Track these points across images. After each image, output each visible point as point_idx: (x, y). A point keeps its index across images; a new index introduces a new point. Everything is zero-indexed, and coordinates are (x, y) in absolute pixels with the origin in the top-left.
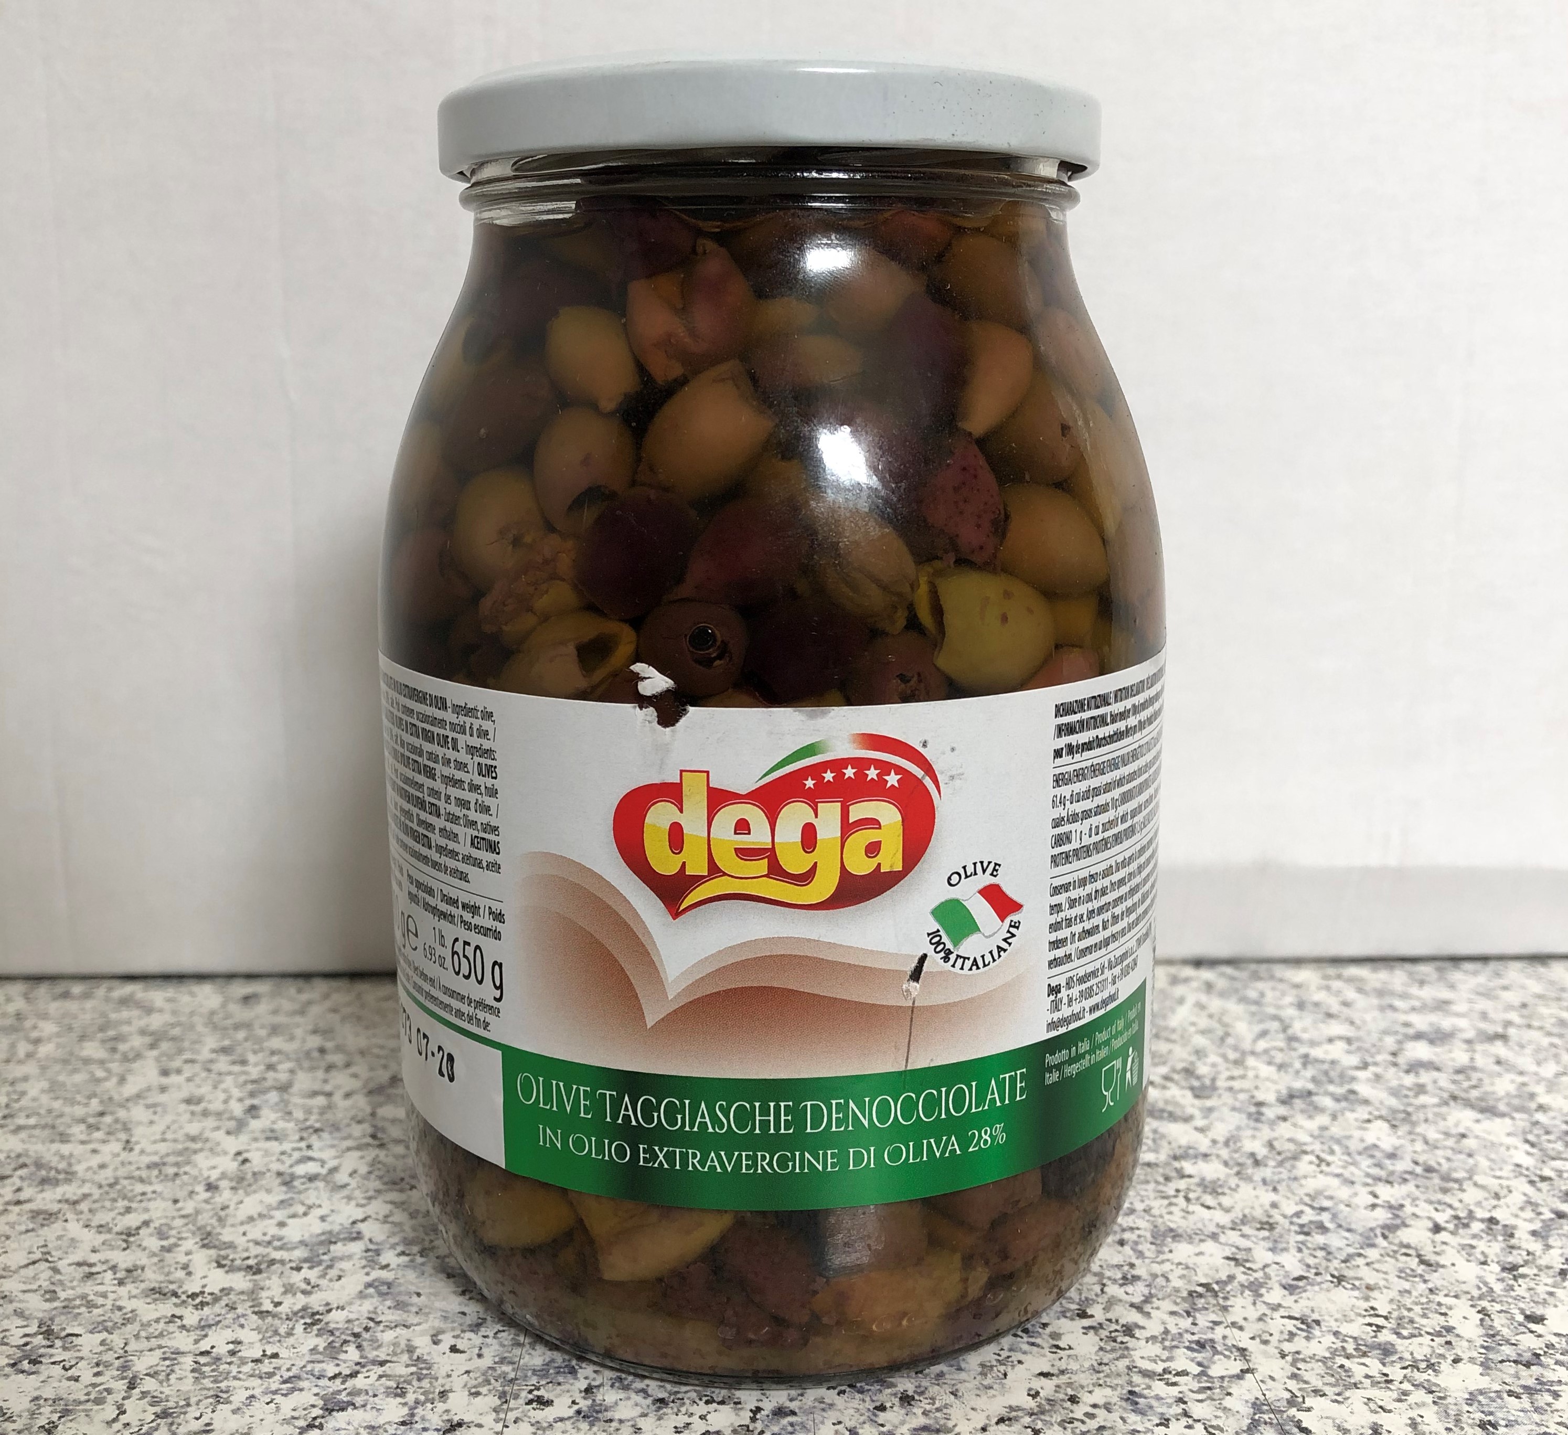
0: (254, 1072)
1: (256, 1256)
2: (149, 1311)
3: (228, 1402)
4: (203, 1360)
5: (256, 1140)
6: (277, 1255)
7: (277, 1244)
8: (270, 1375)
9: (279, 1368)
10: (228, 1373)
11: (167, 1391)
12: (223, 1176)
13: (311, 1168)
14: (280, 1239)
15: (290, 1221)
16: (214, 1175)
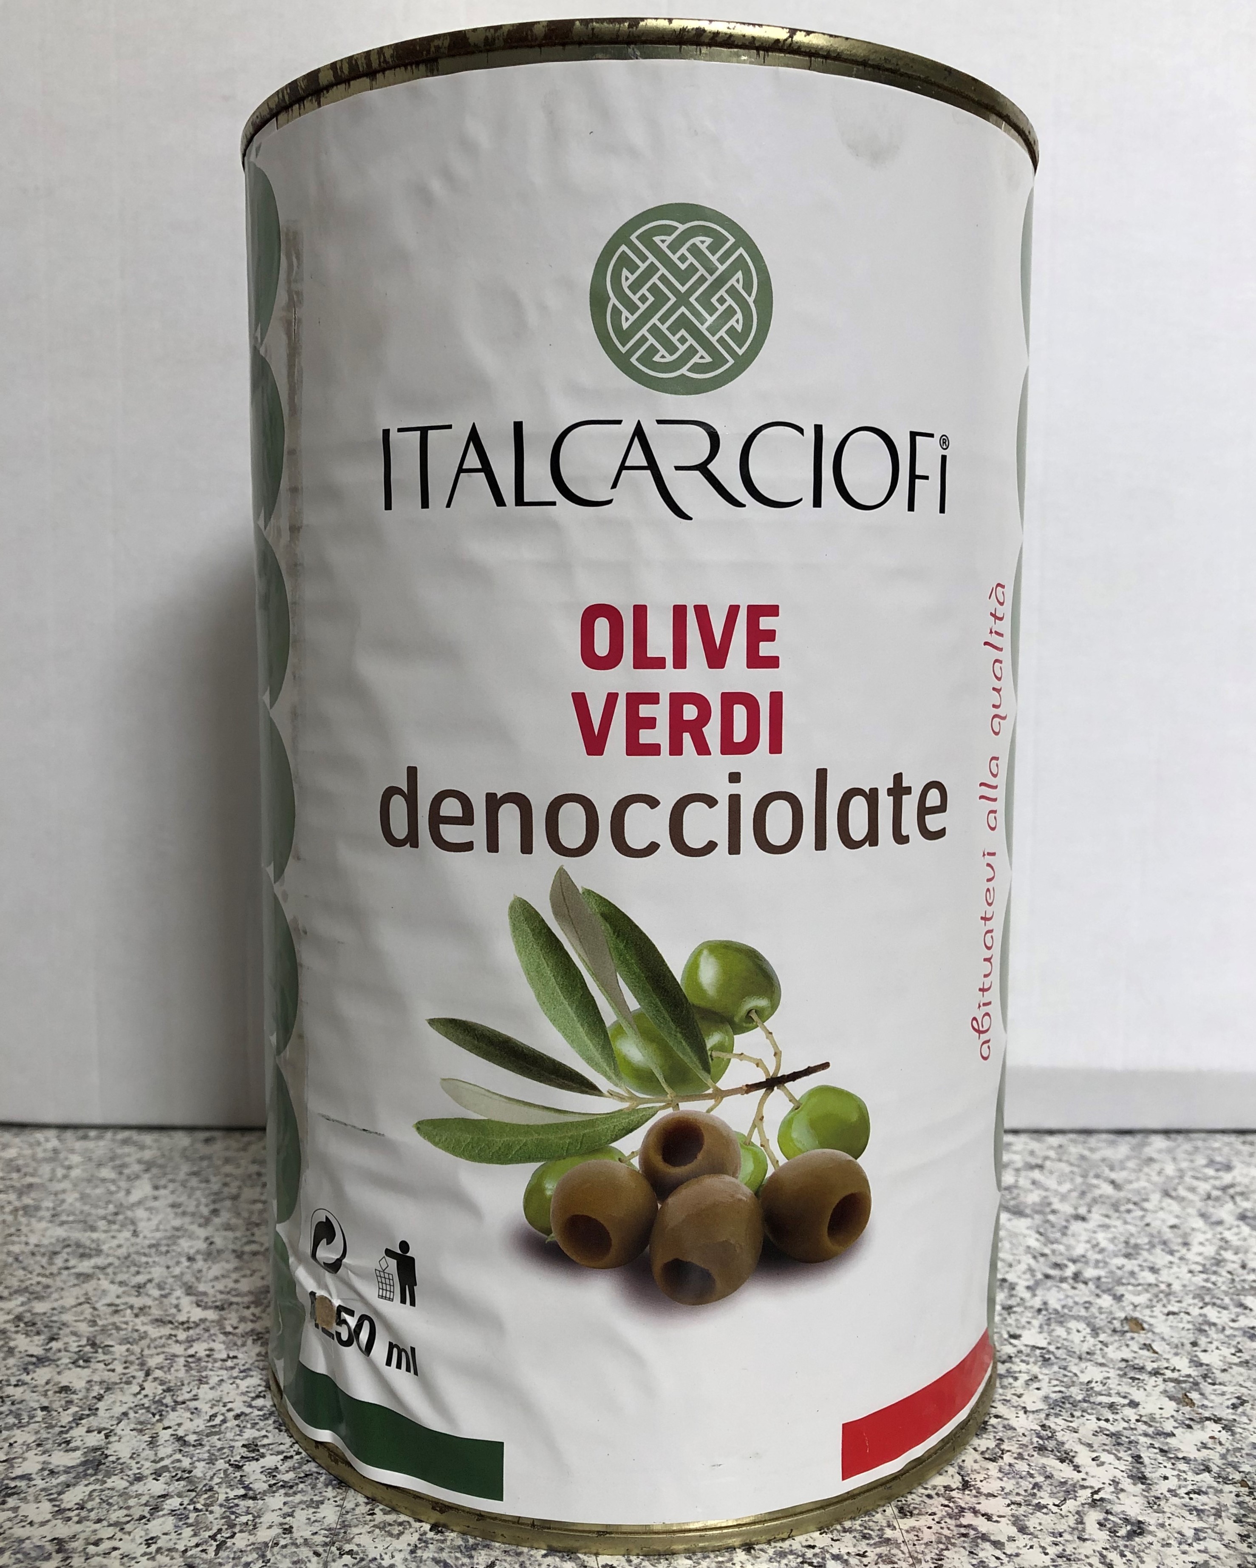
0: (215, 1187)
1: (221, 1300)
2: (154, 1332)
3: (207, 1383)
4: (190, 1360)
5: (217, 1230)
6: (235, 1299)
7: (234, 1293)
8: (232, 1368)
9: (238, 1364)
10: (206, 1367)
11: (169, 1377)
12: (198, 1252)
13: (254, 1247)
14: (235, 1290)
15: (242, 1280)
16: (192, 1252)
